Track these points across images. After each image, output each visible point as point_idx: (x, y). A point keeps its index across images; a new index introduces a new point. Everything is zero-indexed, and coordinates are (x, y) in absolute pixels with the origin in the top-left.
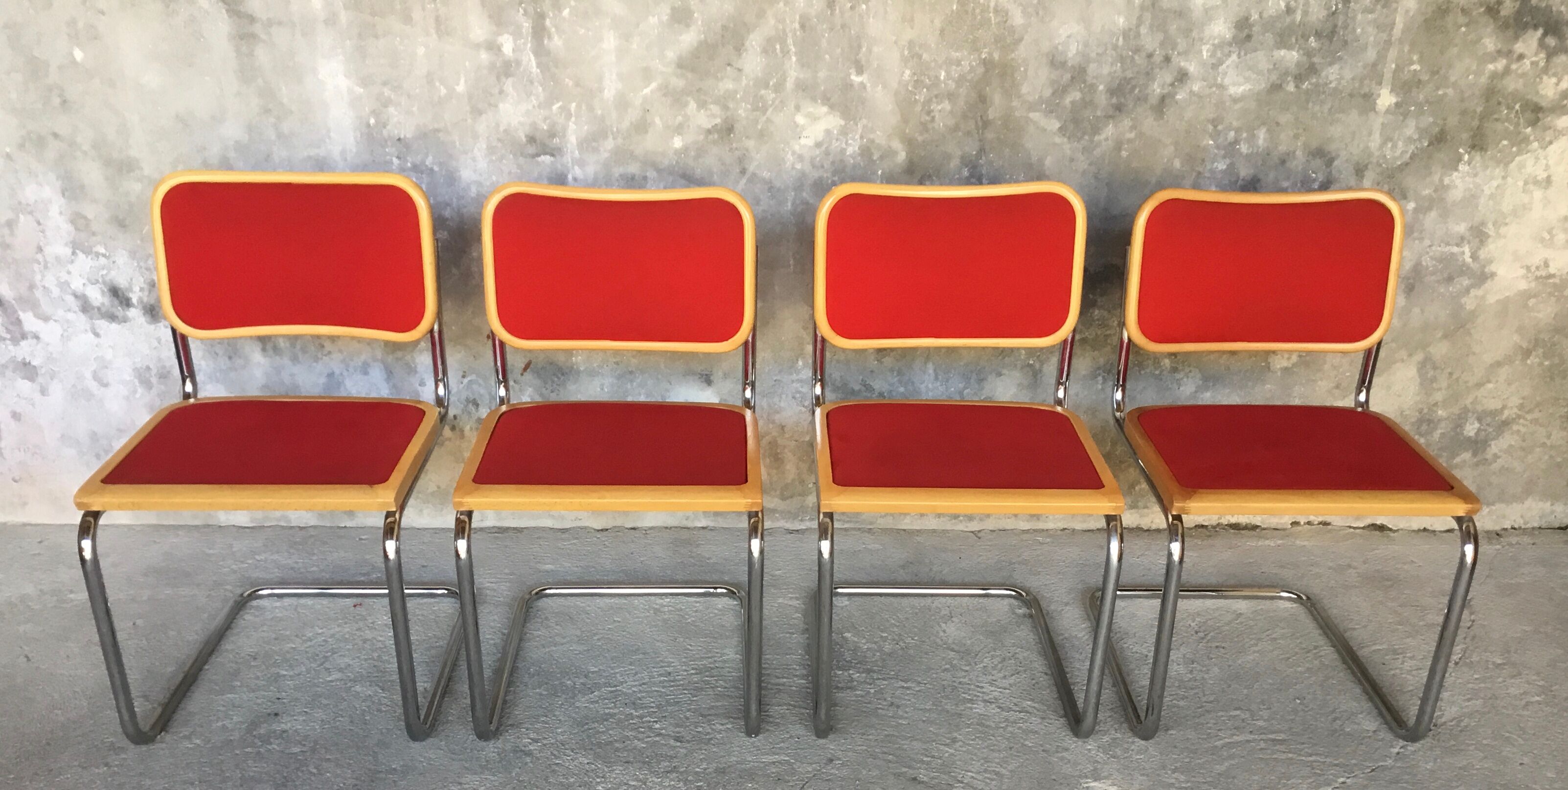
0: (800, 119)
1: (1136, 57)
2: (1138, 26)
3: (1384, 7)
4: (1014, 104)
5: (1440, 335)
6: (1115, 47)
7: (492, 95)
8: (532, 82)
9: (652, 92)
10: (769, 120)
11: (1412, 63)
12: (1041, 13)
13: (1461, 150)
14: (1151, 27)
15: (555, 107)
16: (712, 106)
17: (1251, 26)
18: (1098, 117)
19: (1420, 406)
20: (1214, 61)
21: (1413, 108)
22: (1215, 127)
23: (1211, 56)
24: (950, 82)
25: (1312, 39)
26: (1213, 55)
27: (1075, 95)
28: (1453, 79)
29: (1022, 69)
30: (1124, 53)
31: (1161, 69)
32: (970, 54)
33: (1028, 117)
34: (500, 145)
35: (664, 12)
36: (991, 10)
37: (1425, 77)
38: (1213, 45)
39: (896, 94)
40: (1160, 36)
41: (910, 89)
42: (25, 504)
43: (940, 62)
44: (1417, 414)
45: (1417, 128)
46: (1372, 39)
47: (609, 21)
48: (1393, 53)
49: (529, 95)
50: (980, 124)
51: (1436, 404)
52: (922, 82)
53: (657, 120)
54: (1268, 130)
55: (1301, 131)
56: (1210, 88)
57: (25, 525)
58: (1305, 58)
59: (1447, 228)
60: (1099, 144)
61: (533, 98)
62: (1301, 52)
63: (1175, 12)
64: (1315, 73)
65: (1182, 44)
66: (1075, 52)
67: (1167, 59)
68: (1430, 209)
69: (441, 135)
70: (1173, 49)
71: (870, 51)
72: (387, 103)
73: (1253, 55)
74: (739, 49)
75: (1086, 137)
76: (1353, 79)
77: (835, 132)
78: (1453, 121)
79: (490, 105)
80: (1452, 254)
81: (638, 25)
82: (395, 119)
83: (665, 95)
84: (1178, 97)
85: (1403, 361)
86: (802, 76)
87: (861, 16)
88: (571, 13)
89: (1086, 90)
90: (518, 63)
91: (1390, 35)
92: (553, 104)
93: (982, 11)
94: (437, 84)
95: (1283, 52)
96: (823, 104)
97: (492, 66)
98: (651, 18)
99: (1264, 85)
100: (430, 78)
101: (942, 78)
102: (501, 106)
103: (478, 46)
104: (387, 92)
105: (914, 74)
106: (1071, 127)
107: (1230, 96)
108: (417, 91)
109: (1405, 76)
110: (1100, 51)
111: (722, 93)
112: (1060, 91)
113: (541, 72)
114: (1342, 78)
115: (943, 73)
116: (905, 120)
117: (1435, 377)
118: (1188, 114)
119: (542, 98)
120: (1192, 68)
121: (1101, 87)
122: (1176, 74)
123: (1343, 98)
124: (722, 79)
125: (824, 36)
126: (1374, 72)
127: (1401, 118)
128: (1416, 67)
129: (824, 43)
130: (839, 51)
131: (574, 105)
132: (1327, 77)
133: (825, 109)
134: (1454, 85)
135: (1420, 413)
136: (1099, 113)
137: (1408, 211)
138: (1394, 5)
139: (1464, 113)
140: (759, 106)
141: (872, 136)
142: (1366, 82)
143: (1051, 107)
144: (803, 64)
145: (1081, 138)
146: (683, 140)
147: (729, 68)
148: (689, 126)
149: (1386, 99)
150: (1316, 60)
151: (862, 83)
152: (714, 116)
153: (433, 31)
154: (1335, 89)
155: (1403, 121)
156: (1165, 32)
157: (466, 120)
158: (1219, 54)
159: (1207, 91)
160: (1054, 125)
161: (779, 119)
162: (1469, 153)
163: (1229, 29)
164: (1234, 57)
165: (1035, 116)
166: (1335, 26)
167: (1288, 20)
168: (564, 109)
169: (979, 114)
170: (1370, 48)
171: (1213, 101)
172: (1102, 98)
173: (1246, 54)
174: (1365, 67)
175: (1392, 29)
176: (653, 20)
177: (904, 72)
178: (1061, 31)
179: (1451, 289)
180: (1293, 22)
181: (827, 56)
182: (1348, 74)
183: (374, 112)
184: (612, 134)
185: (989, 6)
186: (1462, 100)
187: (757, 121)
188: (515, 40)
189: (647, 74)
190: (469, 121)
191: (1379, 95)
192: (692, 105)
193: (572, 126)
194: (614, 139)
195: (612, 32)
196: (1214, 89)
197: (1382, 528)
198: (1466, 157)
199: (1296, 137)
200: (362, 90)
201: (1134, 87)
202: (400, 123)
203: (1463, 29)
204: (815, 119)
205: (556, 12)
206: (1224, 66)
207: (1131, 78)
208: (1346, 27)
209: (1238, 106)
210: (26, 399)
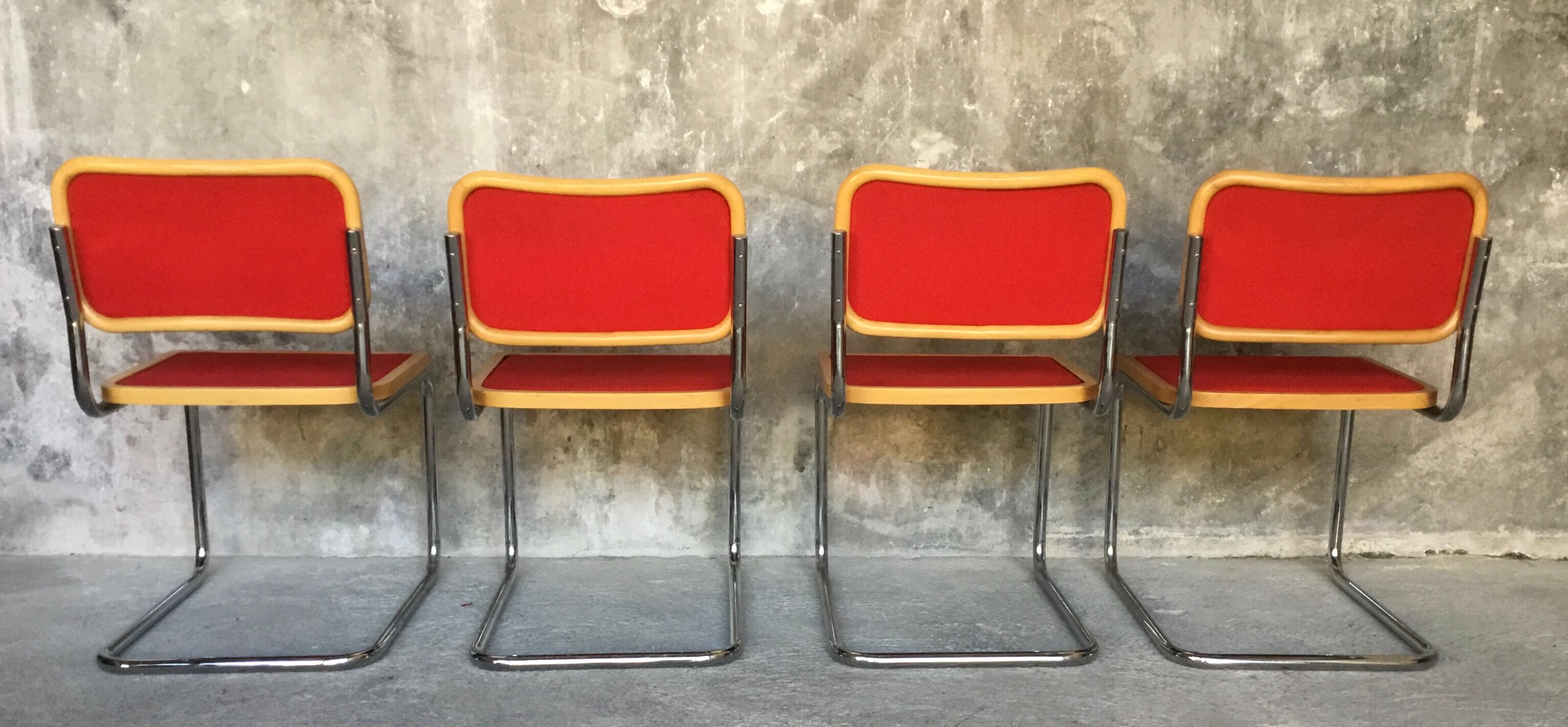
0: (916, 145)
1: (1233, 85)
2: (1233, 55)
3: (1461, 37)
4: (1119, 128)
5: (1553, 352)
6: (1213, 74)
7: (628, 125)
8: (666, 113)
9: (778, 120)
10: (886, 146)
11: (1495, 87)
12: (1141, 45)
13: (1552, 169)
14: (1245, 56)
15: (686, 136)
16: (833, 133)
17: (1339, 55)
18: (1199, 140)
19: (1545, 426)
20: (1307, 86)
21: (1501, 129)
22: (1313, 148)
23: (1304, 82)
24: (1057, 109)
25: (1398, 65)
26: (1306, 81)
27: (1176, 120)
28: (1536, 102)
29: (1125, 96)
30: (1222, 80)
31: (1257, 94)
32: (1075, 83)
33: (1132, 141)
34: (632, 170)
35: (791, 48)
36: (1094, 43)
37: (1509, 101)
38: (1305, 72)
39: (1006, 121)
40: (1255, 65)
41: (1019, 115)
42: (124, 534)
43: (1047, 91)
44: (1542, 434)
45: (1508, 148)
46: (1454, 65)
47: (740, 55)
48: (1475, 78)
49: (662, 123)
50: (1087, 147)
51: (1559, 424)
52: (1031, 109)
53: (782, 147)
54: (1363, 151)
55: (1395, 151)
56: (1305, 111)
57: (121, 556)
58: (1393, 84)
59: (1548, 245)
60: (1201, 166)
61: (666, 127)
62: (1389, 78)
63: (1267, 43)
64: (1404, 97)
65: (1276, 72)
66: (1174, 80)
67: (1263, 85)
68: (1528, 226)
69: (578, 161)
70: (1267, 76)
71: (981, 82)
72: (530, 132)
73: (1344, 81)
74: (859, 81)
75: (1189, 159)
76: (1441, 102)
77: (949, 156)
78: (1541, 140)
79: (626, 134)
80: (1556, 270)
81: (766, 60)
82: (536, 147)
83: (790, 123)
84: (1276, 120)
85: (1520, 378)
86: (917, 105)
87: (973, 51)
88: (705, 49)
89: (1187, 115)
90: (654, 94)
91: (1471, 62)
92: (684, 132)
93: (1085, 45)
94: (578, 114)
95: (1371, 78)
96: (938, 130)
97: (630, 97)
98: (779, 53)
99: (1355, 109)
100: (571, 110)
101: (1050, 105)
102: (636, 134)
103: (618, 80)
104: (530, 122)
105: (1023, 102)
106: (1174, 148)
107: (1325, 118)
108: (559, 121)
109: (1490, 100)
110: (1198, 78)
111: (842, 121)
112: (1162, 116)
113: (676, 102)
114: (1429, 102)
115: (1050, 101)
116: (1015, 146)
117: (1555, 395)
118: (1286, 136)
119: (674, 128)
120: (1287, 93)
121: (1201, 112)
122: (1271, 99)
123: (1433, 120)
124: (843, 107)
125: (938, 69)
126: (1460, 95)
127: (1490, 139)
128: (1499, 91)
129: (939, 75)
130: (952, 82)
131: (704, 133)
132: (1415, 100)
133: (939, 135)
134: (1538, 108)
135: (1545, 433)
136: (1200, 136)
137: (1507, 228)
138: (1472, 35)
139: (1550, 133)
140: (878, 133)
141: (983, 159)
142: (1454, 105)
143: (1155, 132)
144: (919, 93)
145: (1184, 159)
146: (805, 164)
147: (850, 98)
148: (811, 152)
149: (1474, 121)
150: (1403, 85)
151: (974, 111)
152: (833, 142)
153: (577, 66)
154: (1425, 111)
155: (1493, 141)
156: (1259, 60)
157: (602, 148)
158: (1311, 80)
159: (1302, 115)
160: (1158, 147)
161: (896, 144)
162: (1560, 172)
163: (1319, 57)
164: (1326, 82)
165: (1139, 139)
166: (1419, 54)
167: (1374, 49)
168: (695, 138)
169: (1085, 139)
170: (1453, 73)
171: (1309, 124)
172: (1202, 123)
173: (1336, 81)
174: (1450, 90)
175: (1473, 56)
176: (781, 55)
177: (1013, 101)
178: (1161, 61)
179: (1559, 305)
180: (1379, 50)
181: (941, 87)
182: (1435, 99)
183: (516, 141)
184: (739, 160)
185: (1092, 40)
186: (1547, 121)
187: (874, 146)
188: (653, 75)
189: (774, 105)
190: (605, 149)
191: (1467, 118)
192: (815, 132)
193: (701, 153)
194: (741, 164)
195: (742, 66)
196: (1309, 113)
197: (1521, 557)
198: (1558, 176)
199: (1392, 157)
200: (507, 120)
201: (1231, 113)
202: (540, 151)
203: (1539, 56)
204: (929, 144)
205: (692, 49)
206: (1317, 91)
207: (1229, 103)
208: (1429, 55)
209: (1332, 129)
210: (143, 423)
